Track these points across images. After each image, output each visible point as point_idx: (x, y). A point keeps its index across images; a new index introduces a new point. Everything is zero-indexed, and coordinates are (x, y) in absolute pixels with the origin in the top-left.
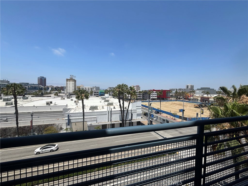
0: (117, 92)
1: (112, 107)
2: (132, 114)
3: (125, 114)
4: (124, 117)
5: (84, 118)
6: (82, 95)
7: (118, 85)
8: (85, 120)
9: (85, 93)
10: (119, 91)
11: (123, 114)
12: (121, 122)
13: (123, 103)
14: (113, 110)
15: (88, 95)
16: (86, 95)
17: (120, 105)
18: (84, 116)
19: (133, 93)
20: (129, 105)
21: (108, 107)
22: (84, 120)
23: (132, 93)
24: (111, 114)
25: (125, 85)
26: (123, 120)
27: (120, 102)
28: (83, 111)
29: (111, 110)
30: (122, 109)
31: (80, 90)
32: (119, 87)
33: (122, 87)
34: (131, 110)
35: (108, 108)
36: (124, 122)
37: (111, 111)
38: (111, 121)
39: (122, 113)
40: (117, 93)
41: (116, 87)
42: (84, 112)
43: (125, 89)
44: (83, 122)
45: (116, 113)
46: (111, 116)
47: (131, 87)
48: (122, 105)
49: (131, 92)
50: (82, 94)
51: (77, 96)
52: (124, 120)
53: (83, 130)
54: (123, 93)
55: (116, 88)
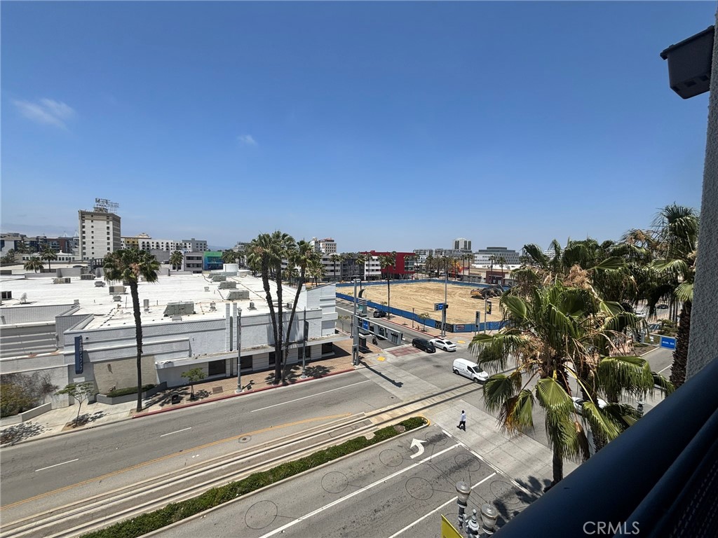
0: (257, 256)
1: (243, 305)
2: (306, 324)
3: (285, 325)
4: (281, 333)
5: (140, 345)
6: (131, 269)
7: (260, 236)
8: (145, 351)
9: (142, 261)
10: (265, 253)
11: (278, 325)
12: (273, 349)
13: (279, 292)
14: (246, 312)
15: (153, 266)
16: (145, 269)
17: (269, 298)
18: (139, 337)
19: (310, 259)
20: (297, 297)
21: (228, 305)
22: (140, 351)
23: (305, 260)
24: (239, 326)
25: (285, 236)
26: (277, 344)
27: (267, 288)
28: (138, 320)
29: (238, 315)
30: (276, 310)
31: (123, 252)
32: (264, 240)
33: (275, 242)
34: (305, 311)
35: (228, 309)
36: (283, 348)
37: (239, 318)
38: (239, 348)
39: (274, 323)
40: (258, 259)
41: (254, 240)
42: (143, 324)
43: (283, 248)
44: (139, 357)
45: (254, 322)
46: (239, 333)
47: (302, 243)
48: (274, 297)
49: (303, 257)
50: (132, 265)
51: (109, 270)
52: (281, 341)
53: (136, 385)
54: (277, 263)
55: (253, 246)
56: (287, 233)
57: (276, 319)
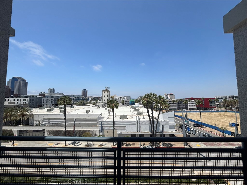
0: (145, 101)
1: (141, 117)
2: (163, 126)
3: (155, 125)
4: (153, 128)
5: (114, 126)
6: (113, 105)
7: (145, 95)
9: (115, 103)
10: (147, 100)
11: (152, 125)
12: (151, 134)
13: (152, 113)
14: (142, 120)
15: (117, 104)
16: (116, 105)
17: (149, 115)
18: (114, 124)
19: (163, 102)
20: (159, 116)
21: (136, 117)
22: (114, 128)
23: (161, 102)
24: (140, 124)
25: (153, 94)
26: (152, 132)
27: (148, 112)
29: (139, 120)
30: (152, 120)
31: (110, 100)
32: (147, 96)
33: (150, 96)
34: (162, 121)
35: (136, 118)
36: (155, 134)
37: (140, 121)
38: (140, 131)
39: (151, 124)
40: (145, 102)
43: (153, 98)
44: (114, 130)
45: (145, 123)
46: (140, 126)
47: (160, 96)
48: (151, 115)
49: (160, 102)
51: (108, 105)
52: (153, 131)
53: (113, 137)
54: (151, 103)
55: (143, 98)
56: (154, 93)
57: (152, 123)
